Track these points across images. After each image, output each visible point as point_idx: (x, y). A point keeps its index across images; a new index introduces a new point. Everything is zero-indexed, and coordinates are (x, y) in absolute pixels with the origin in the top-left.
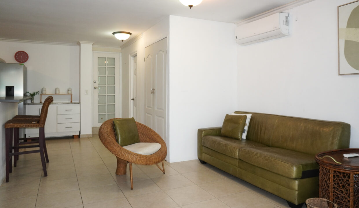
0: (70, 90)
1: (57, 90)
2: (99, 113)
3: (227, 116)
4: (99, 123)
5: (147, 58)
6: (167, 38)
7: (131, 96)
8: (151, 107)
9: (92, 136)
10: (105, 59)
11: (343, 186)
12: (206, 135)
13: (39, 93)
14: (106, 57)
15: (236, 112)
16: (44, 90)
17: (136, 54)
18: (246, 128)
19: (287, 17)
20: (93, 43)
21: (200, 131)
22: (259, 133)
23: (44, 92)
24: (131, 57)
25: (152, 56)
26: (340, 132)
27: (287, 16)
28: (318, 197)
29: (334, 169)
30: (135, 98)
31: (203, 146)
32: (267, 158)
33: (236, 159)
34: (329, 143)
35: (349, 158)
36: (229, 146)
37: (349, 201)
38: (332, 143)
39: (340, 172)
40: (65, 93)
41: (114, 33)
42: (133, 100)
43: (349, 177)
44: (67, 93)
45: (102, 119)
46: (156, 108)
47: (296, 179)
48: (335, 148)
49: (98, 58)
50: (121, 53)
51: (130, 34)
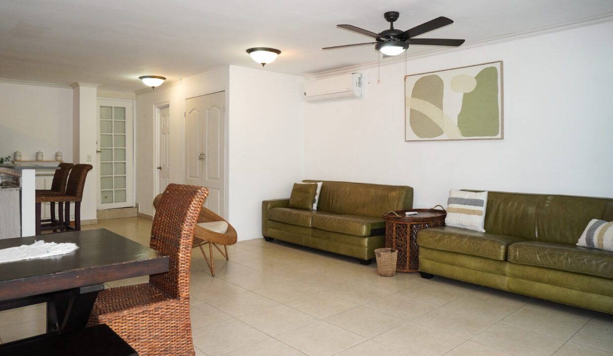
0: (59, 154)
1: (40, 155)
2: (101, 189)
3: (295, 185)
4: (102, 203)
5: (190, 113)
6: (226, 91)
7: (157, 164)
8: (197, 177)
9: (97, 223)
10: (111, 109)
11: (403, 235)
12: (272, 207)
13: (9, 159)
14: (113, 106)
15: (304, 181)
16: (19, 154)
17: (169, 104)
18: (317, 198)
19: (360, 78)
20: (99, 86)
21: (265, 203)
22: (331, 202)
23: (18, 158)
24: (157, 109)
25: (199, 111)
26: (404, 195)
27: (360, 76)
28: (385, 247)
29: (396, 222)
30: (162, 166)
31: (269, 220)
32: (340, 221)
33: (310, 228)
34: (395, 205)
35: (409, 215)
36: (301, 216)
37: (406, 247)
38: (398, 205)
39: (400, 224)
40: (51, 160)
41: (141, 78)
42: (159, 169)
43: (407, 228)
44: (54, 160)
45: (106, 197)
46: (207, 179)
47: (365, 237)
48: (400, 208)
49: (101, 107)
50: (135, 101)
51: (164, 79)
